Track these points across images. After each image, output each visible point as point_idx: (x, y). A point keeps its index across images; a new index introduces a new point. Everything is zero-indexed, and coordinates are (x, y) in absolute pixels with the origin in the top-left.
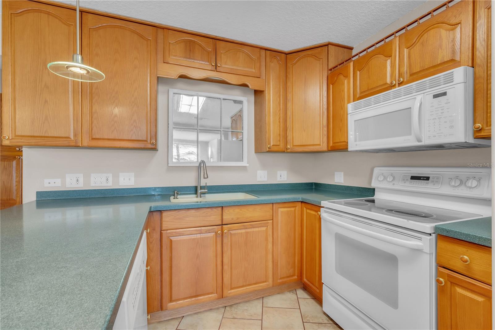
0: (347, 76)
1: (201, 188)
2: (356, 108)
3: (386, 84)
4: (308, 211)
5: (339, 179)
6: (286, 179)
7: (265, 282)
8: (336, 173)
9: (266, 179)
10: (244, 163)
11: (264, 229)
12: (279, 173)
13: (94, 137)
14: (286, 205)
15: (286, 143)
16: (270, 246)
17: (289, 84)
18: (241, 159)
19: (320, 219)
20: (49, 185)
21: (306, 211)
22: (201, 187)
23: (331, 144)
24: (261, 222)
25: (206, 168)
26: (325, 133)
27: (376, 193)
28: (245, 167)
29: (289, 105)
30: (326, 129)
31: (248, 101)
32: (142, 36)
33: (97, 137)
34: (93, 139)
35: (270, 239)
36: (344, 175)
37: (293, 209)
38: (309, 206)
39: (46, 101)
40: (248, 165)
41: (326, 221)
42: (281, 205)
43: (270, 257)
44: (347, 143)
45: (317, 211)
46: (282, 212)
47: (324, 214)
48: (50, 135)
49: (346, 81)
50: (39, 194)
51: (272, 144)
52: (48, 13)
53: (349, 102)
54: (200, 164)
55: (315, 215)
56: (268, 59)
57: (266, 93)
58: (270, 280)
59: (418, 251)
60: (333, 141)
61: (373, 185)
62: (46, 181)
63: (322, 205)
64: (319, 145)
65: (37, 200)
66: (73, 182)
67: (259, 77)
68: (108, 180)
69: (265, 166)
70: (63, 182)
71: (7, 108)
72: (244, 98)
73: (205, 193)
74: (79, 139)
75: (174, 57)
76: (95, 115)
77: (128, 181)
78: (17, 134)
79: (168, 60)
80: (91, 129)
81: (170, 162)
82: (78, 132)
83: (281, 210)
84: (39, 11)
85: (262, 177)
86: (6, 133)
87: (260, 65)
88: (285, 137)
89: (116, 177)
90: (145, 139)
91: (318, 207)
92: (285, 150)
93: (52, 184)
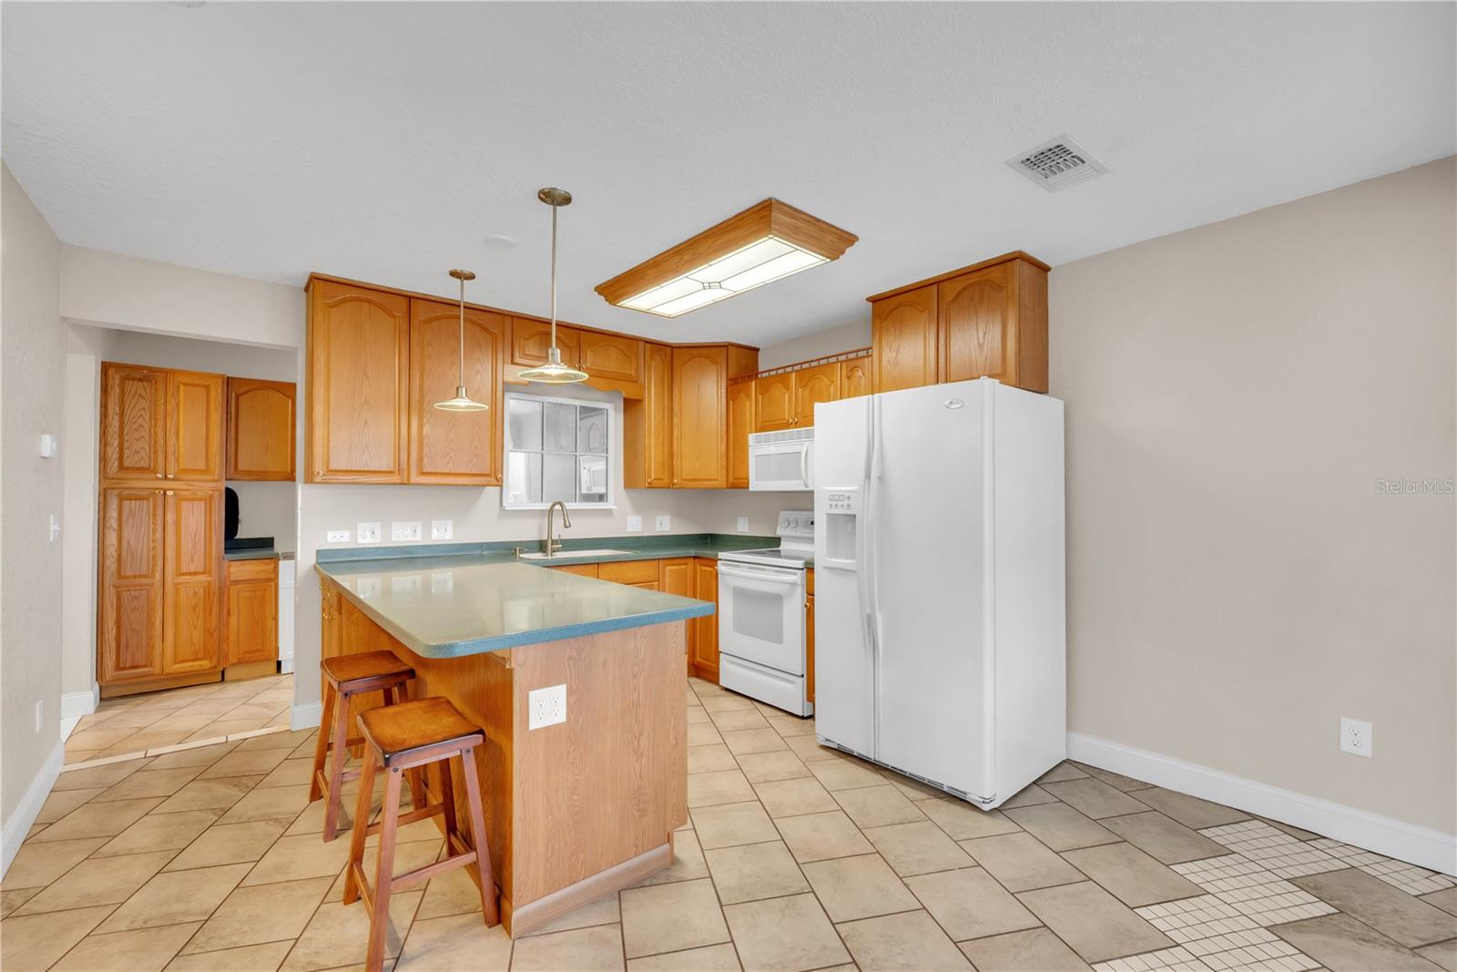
0: (748, 396)
1: (554, 542)
2: (758, 441)
3: (784, 419)
4: (703, 568)
5: (743, 528)
6: (668, 529)
8: (739, 518)
9: (640, 529)
10: (609, 505)
12: (659, 519)
13: (425, 471)
14: (675, 562)
15: (672, 476)
17: (677, 391)
18: (604, 498)
19: (717, 573)
20: (334, 540)
21: (701, 570)
22: (552, 541)
23: (731, 480)
25: (564, 512)
26: (724, 464)
27: (782, 543)
28: (611, 510)
29: (676, 420)
30: (724, 459)
31: (616, 410)
32: (485, 329)
33: (429, 470)
34: (424, 474)
36: (749, 521)
37: (683, 567)
38: (704, 562)
39: (366, 422)
40: (615, 507)
41: (722, 574)
42: (668, 562)
44: (748, 480)
45: (713, 567)
46: (670, 571)
47: (721, 567)
48: (371, 469)
49: (748, 403)
50: (319, 552)
51: (653, 477)
52: (369, 302)
53: (751, 432)
54: (554, 505)
55: (711, 572)
56: (648, 355)
57: (646, 403)
59: (793, 584)
60: (733, 475)
61: (779, 532)
62: (330, 534)
63: (719, 557)
64: (717, 480)
65: (318, 563)
66: (367, 536)
67: (636, 382)
68: (415, 531)
69: (638, 508)
70: (354, 536)
71: (319, 433)
72: (609, 407)
73: (558, 550)
74: (406, 474)
75: (525, 356)
76: (426, 440)
77: (443, 533)
78: (331, 468)
79: (517, 360)
80: (420, 460)
81: (505, 504)
82: (404, 465)
83: (668, 568)
84: (358, 299)
85: (634, 525)
86: (319, 467)
87: (638, 364)
88: (672, 467)
89: (427, 527)
90: (488, 472)
91: (715, 561)
92: (670, 486)
93: (338, 538)
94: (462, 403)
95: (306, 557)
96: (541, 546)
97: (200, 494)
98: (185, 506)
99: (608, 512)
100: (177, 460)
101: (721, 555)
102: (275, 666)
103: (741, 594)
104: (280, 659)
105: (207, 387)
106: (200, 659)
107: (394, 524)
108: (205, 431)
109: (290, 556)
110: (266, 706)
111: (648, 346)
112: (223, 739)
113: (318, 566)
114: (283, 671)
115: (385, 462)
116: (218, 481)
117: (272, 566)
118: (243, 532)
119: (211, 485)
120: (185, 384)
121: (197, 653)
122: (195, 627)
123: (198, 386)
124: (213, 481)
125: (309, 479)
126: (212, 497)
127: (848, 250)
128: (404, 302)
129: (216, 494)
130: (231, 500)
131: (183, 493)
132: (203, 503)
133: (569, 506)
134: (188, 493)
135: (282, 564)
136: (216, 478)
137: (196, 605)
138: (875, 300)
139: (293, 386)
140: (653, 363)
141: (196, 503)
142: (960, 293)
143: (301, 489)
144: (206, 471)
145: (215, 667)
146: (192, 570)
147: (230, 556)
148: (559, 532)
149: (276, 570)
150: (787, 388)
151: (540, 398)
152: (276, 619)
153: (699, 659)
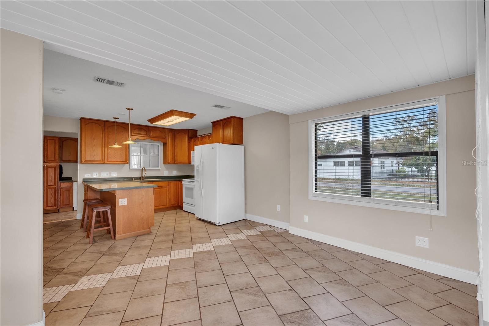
1: (143, 177)
2: (193, 153)
6: (176, 174)
7: (166, 205)
9: (168, 174)
10: (159, 168)
11: (166, 189)
12: (173, 172)
14: (174, 182)
15: (175, 161)
16: (168, 194)
17: (176, 140)
18: (158, 167)
23: (189, 162)
24: (165, 187)
25: (145, 170)
26: (188, 158)
28: (159, 169)
29: (176, 147)
31: (161, 145)
32: (123, 127)
33: (110, 160)
34: (108, 161)
35: (168, 192)
37: (176, 183)
38: (180, 182)
39: (94, 150)
40: (160, 169)
41: (184, 184)
43: (168, 198)
44: (191, 162)
47: (183, 183)
48: (95, 160)
49: (192, 144)
50: (83, 179)
51: (169, 161)
52: (95, 123)
53: (192, 151)
54: (143, 168)
55: (181, 184)
56: (168, 132)
57: (167, 144)
58: (168, 205)
61: (194, 174)
64: (186, 162)
65: (83, 181)
66: (95, 175)
67: (165, 138)
68: (107, 174)
69: (167, 169)
70: (92, 175)
71: (83, 152)
72: (159, 144)
73: (144, 179)
74: (104, 161)
75: (134, 133)
76: (109, 154)
77: (114, 175)
78: (86, 160)
79: (132, 134)
80: (108, 158)
81: (130, 168)
82: (104, 159)
83: (171, 183)
84: (92, 123)
85: (166, 173)
86: (83, 160)
87: (165, 134)
88: (175, 159)
89: (110, 173)
90: (125, 161)
91: (182, 181)
92: (175, 163)
93: (88, 176)
94: (116, 146)
95: (80, 180)
96: (140, 178)
97: (53, 166)
98: (49, 169)
99: (159, 170)
100: (47, 158)
101: (183, 180)
102: (72, 209)
103: (187, 188)
104: (74, 207)
105: (55, 140)
106: (53, 206)
107: (102, 173)
108: (54, 150)
109: (77, 181)
110: (71, 216)
111: (168, 130)
112: (60, 221)
113: (83, 182)
114: (75, 210)
115: (99, 159)
116: (58, 163)
117: (71, 184)
118: (64, 176)
119: (56, 164)
120: (49, 139)
121: (52, 205)
122: (52, 198)
123: (52, 140)
124: (56, 163)
125: (81, 162)
126: (56, 167)
127: (194, 117)
128: (104, 123)
129: (57, 166)
130: (61, 167)
131: (48, 166)
132: (54, 168)
133: (146, 168)
134: (49, 166)
135: (74, 183)
136: (57, 162)
137: (52, 193)
138: (213, 123)
139: (77, 139)
140: (169, 134)
141: (52, 168)
142: (225, 123)
143: (79, 165)
144: (55, 160)
145: (57, 208)
146: (51, 185)
147: (61, 181)
148: (144, 175)
149: (72, 185)
150: (199, 140)
151: (140, 143)
152: (72, 197)
153: (179, 205)
